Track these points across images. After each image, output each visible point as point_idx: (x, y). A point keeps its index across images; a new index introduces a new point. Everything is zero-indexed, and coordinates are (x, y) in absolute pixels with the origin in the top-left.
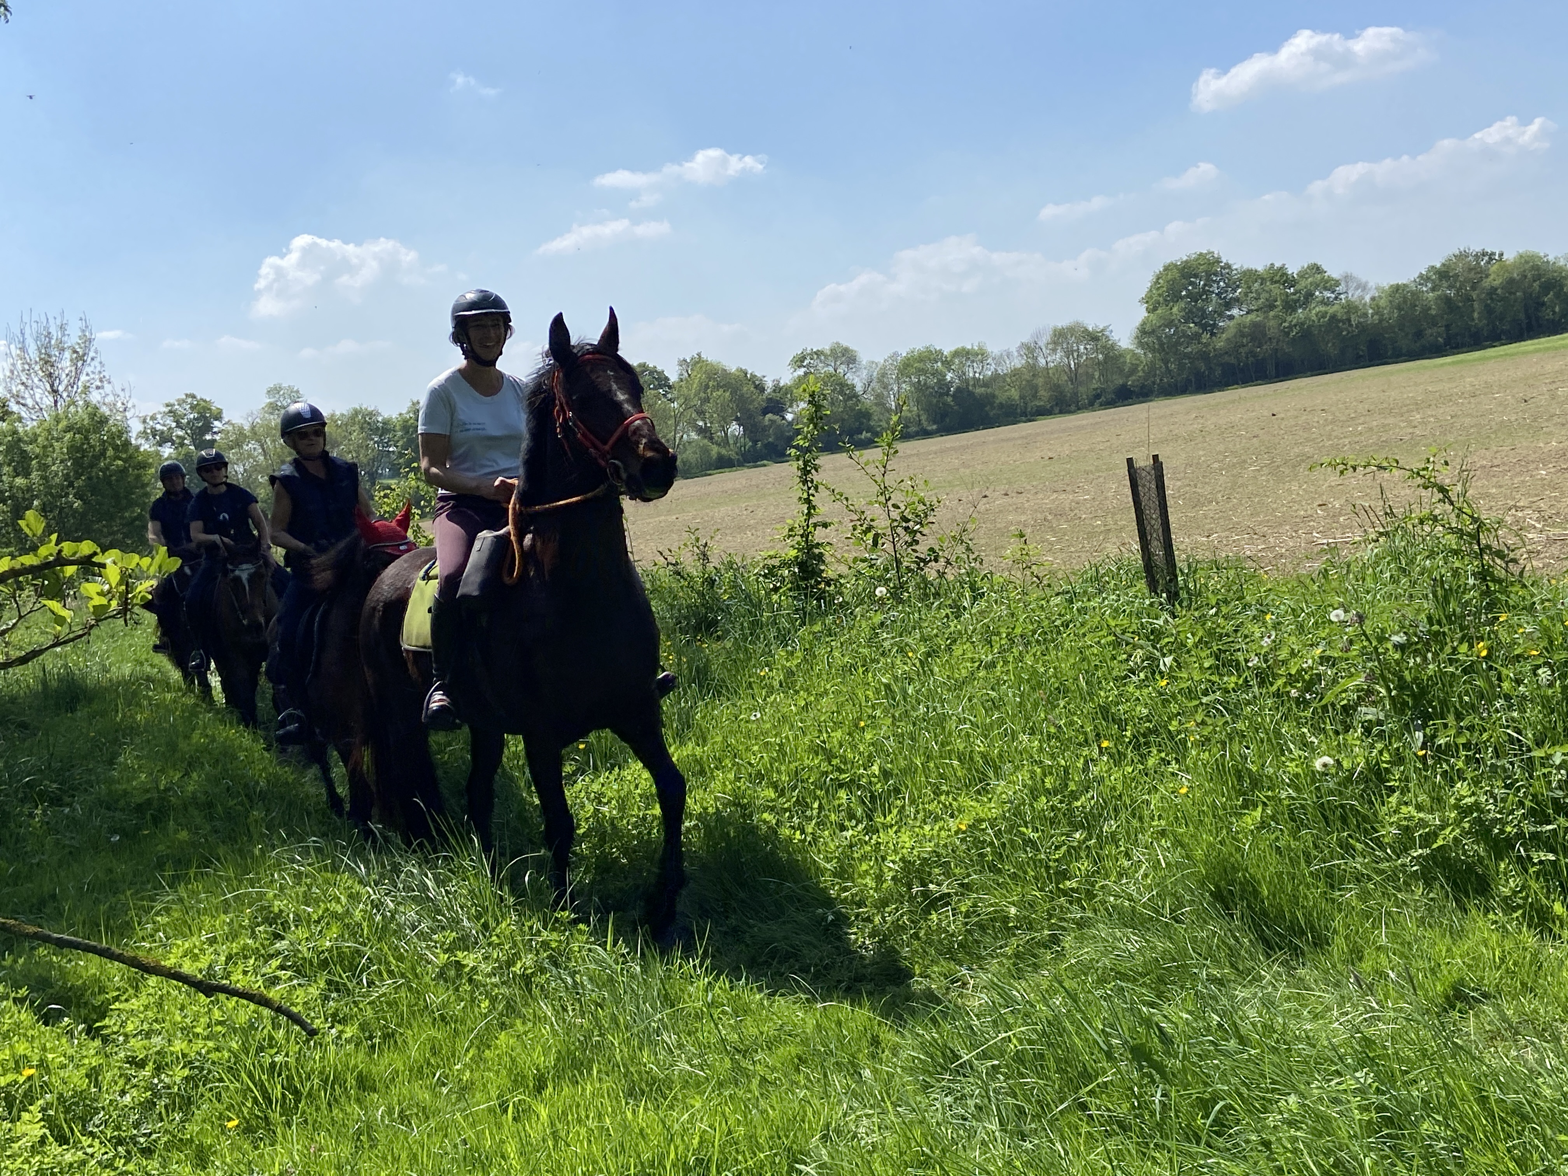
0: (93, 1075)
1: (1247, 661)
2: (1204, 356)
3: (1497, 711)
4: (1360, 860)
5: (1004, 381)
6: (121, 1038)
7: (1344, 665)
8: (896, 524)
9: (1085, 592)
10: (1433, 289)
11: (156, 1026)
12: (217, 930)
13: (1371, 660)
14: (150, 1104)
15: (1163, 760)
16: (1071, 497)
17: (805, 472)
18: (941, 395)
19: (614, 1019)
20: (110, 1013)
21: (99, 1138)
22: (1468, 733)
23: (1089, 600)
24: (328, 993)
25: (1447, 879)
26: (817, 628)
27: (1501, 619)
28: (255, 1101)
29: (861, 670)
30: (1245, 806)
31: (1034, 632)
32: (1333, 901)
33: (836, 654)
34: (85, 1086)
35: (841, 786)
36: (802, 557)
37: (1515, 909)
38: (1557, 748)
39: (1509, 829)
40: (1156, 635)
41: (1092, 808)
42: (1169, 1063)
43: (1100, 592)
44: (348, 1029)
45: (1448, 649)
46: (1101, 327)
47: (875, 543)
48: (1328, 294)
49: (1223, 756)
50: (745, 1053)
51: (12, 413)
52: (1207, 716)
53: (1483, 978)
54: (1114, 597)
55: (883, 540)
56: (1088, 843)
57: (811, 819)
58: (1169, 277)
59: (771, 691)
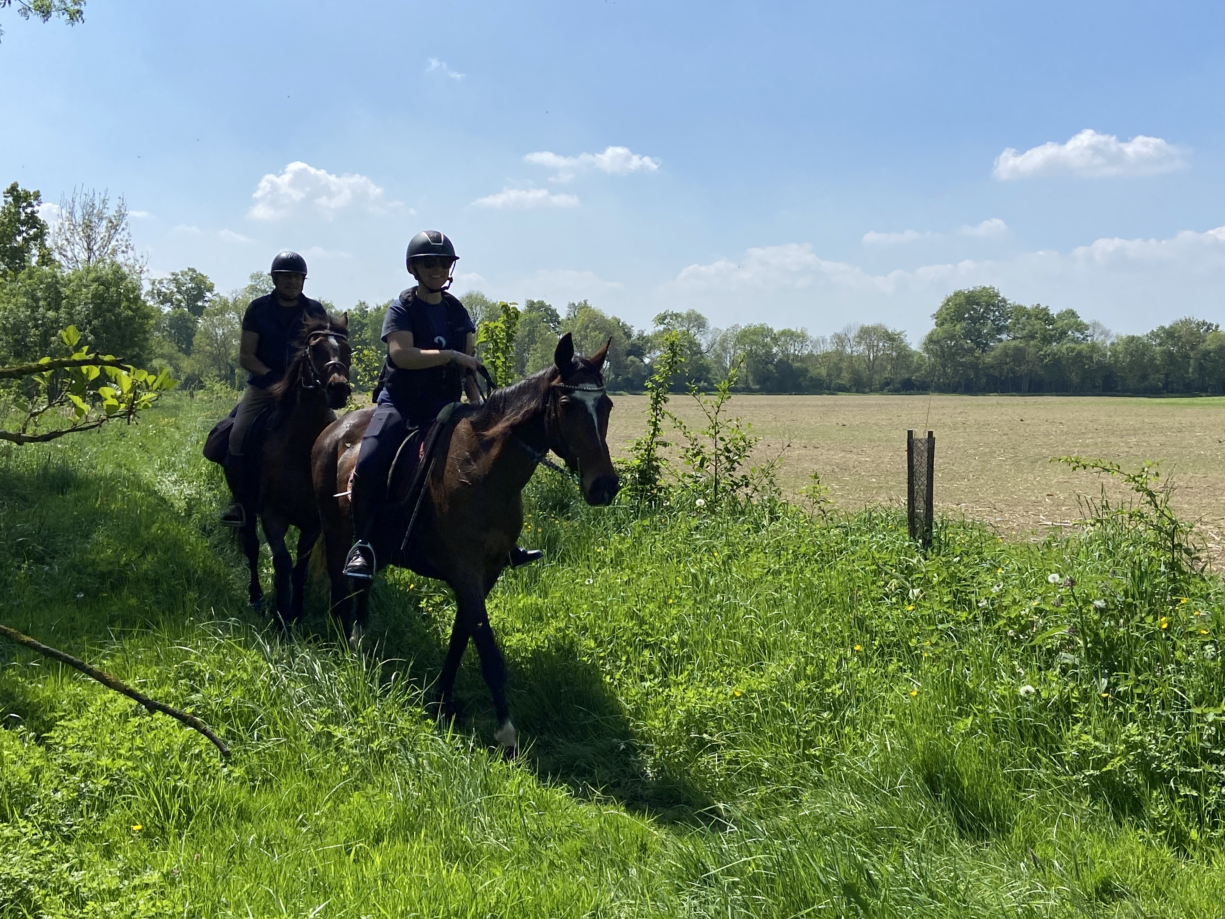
0: (36, 772)
1: (977, 602)
2: (974, 366)
3: (1168, 672)
4: (1044, 771)
5: (817, 360)
6: (61, 749)
7: (1052, 617)
8: (719, 452)
9: (859, 529)
10: (1160, 345)
11: (90, 743)
12: (147, 678)
13: (1074, 617)
14: (75, 803)
15: (901, 668)
16: (855, 457)
17: (657, 402)
18: (767, 363)
19: (444, 796)
20: (56, 728)
21: (32, 821)
22: (1144, 687)
23: (860, 535)
24: (226, 740)
25: (1110, 797)
26: (647, 522)
27: (1182, 602)
28: (157, 813)
29: (675, 560)
30: (960, 714)
31: (814, 554)
32: (1018, 799)
33: (658, 545)
34: (28, 781)
35: (646, 646)
36: (644, 467)
37: (1160, 829)
38: (1211, 709)
39: (1164, 766)
40: (909, 570)
41: (839, 696)
42: (872, 901)
43: (871, 531)
44: (237, 770)
45: (1137, 618)
46: (898, 331)
47: (702, 465)
48: (1078, 335)
49: (949, 672)
50: (540, 840)
51: (54, 260)
52: (941, 639)
53: (1127, 879)
54: (881, 536)
55: (708, 463)
56: (832, 722)
57: (619, 668)
58: (957, 302)
59: (603, 564)
